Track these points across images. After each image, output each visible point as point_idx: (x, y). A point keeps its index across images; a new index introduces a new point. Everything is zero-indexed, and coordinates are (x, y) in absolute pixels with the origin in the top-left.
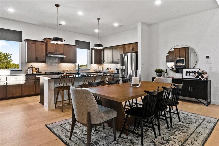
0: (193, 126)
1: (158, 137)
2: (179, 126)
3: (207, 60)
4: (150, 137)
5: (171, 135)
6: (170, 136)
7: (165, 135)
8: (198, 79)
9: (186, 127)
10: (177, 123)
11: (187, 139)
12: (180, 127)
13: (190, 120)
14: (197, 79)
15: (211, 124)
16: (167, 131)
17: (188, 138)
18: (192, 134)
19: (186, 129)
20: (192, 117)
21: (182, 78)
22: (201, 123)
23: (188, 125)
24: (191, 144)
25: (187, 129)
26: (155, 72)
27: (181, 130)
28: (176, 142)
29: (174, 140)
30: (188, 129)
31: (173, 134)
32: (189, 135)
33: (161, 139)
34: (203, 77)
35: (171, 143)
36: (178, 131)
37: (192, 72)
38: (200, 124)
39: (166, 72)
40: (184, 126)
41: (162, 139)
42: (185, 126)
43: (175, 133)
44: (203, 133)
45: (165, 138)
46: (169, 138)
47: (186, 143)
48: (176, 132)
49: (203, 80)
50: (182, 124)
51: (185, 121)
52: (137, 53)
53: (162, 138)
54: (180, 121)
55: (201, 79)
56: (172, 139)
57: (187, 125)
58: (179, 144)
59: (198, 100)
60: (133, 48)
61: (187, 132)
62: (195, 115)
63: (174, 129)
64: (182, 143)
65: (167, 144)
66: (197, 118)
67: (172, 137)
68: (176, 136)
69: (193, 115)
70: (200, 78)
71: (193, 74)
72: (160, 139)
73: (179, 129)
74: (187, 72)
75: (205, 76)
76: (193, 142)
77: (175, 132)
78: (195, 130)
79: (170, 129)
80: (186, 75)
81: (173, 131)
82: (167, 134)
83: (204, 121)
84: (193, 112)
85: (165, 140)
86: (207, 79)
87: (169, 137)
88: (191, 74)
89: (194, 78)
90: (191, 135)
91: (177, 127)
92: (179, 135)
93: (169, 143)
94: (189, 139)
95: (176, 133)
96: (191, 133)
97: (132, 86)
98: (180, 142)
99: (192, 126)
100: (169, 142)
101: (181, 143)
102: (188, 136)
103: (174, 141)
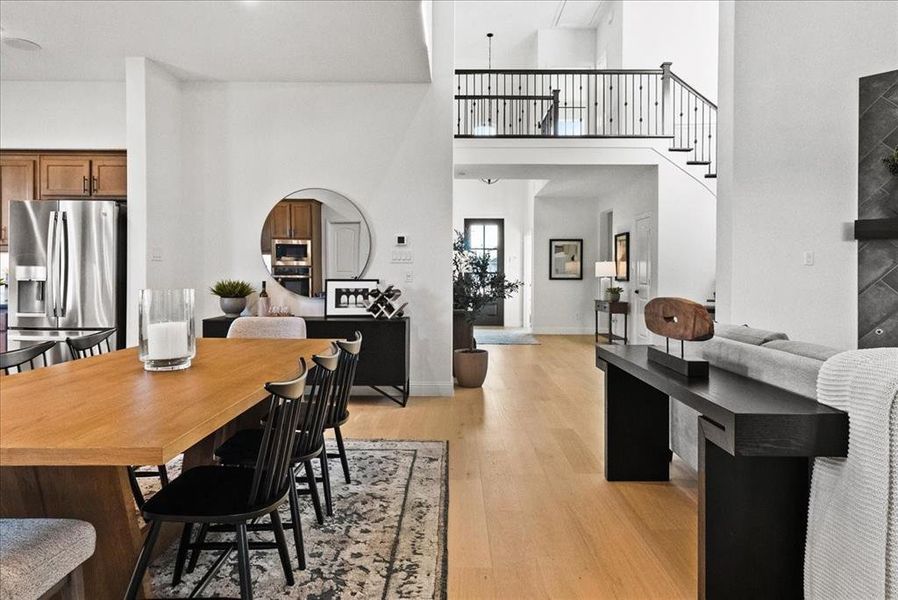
0: (394, 487)
1: (299, 576)
2: (353, 503)
3: (398, 250)
4: (267, 592)
5: (341, 546)
6: (338, 553)
7: (320, 555)
8: (375, 316)
9: (375, 498)
10: (343, 494)
11: (397, 542)
12: (359, 505)
13: (378, 467)
14: (371, 316)
15: (435, 462)
16: (321, 538)
17: (398, 535)
18: (401, 516)
19: (377, 503)
20: (378, 455)
21: (323, 315)
22: (411, 469)
23: (379, 487)
24: (415, 553)
25: (381, 505)
26: (217, 293)
27: (365, 513)
28: (368, 567)
29: (358, 562)
30: (384, 504)
31: (344, 542)
32: (396, 524)
33: (312, 580)
34: (390, 309)
35: (352, 577)
36: (356, 522)
37: (356, 293)
38: (411, 475)
39: (264, 294)
40: (367, 494)
41: (315, 576)
42: (371, 495)
43: (349, 534)
44: (430, 502)
45: (323, 569)
46: (338, 563)
47: (399, 557)
48: (351, 530)
49: (389, 317)
50: (359, 489)
51: (365, 476)
52: (121, 203)
53: (313, 571)
54: (348, 481)
55: (386, 314)
56: (352, 561)
57: (377, 490)
58: (379, 572)
59: (378, 390)
60: (95, 174)
61: (386, 516)
62: (385, 443)
63: (341, 520)
64: (387, 562)
65: (341, 590)
66: (393, 456)
67: (346, 555)
68: (358, 542)
69: (378, 445)
70: (382, 313)
71: (360, 298)
72: (306, 582)
73: (358, 514)
74: (339, 293)
75: (396, 305)
76: (417, 544)
77: (347, 530)
78: (405, 499)
79: (326, 524)
80: (338, 304)
81: (340, 528)
82: (326, 550)
83: (417, 460)
84: (374, 438)
85: (327, 576)
86: (400, 314)
87: (335, 559)
88: (352, 297)
89: (363, 312)
90: (400, 522)
91: (349, 509)
92: (368, 537)
93: (349, 584)
94: (401, 537)
95: (355, 532)
96: (399, 513)
97: (147, 367)
98: (380, 561)
99: (391, 485)
100: (343, 577)
101: (383, 565)
102: (395, 530)
103: (361, 567)
